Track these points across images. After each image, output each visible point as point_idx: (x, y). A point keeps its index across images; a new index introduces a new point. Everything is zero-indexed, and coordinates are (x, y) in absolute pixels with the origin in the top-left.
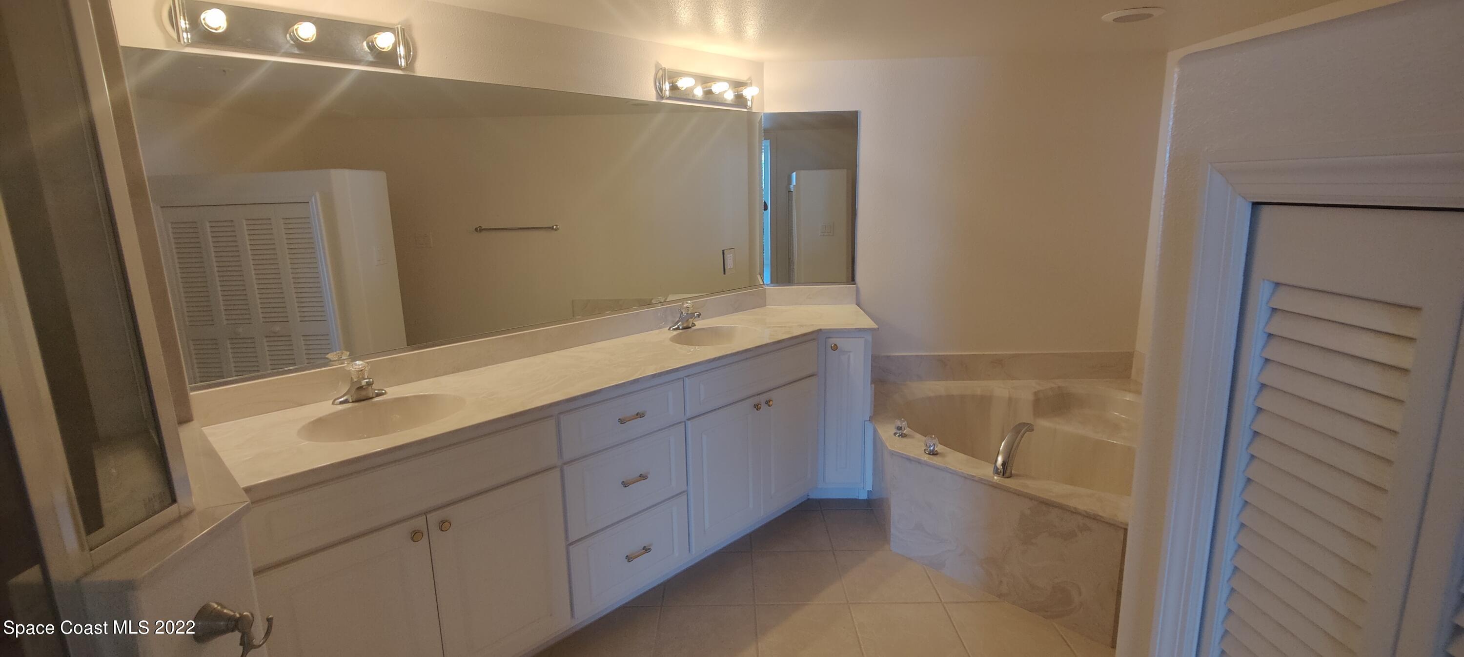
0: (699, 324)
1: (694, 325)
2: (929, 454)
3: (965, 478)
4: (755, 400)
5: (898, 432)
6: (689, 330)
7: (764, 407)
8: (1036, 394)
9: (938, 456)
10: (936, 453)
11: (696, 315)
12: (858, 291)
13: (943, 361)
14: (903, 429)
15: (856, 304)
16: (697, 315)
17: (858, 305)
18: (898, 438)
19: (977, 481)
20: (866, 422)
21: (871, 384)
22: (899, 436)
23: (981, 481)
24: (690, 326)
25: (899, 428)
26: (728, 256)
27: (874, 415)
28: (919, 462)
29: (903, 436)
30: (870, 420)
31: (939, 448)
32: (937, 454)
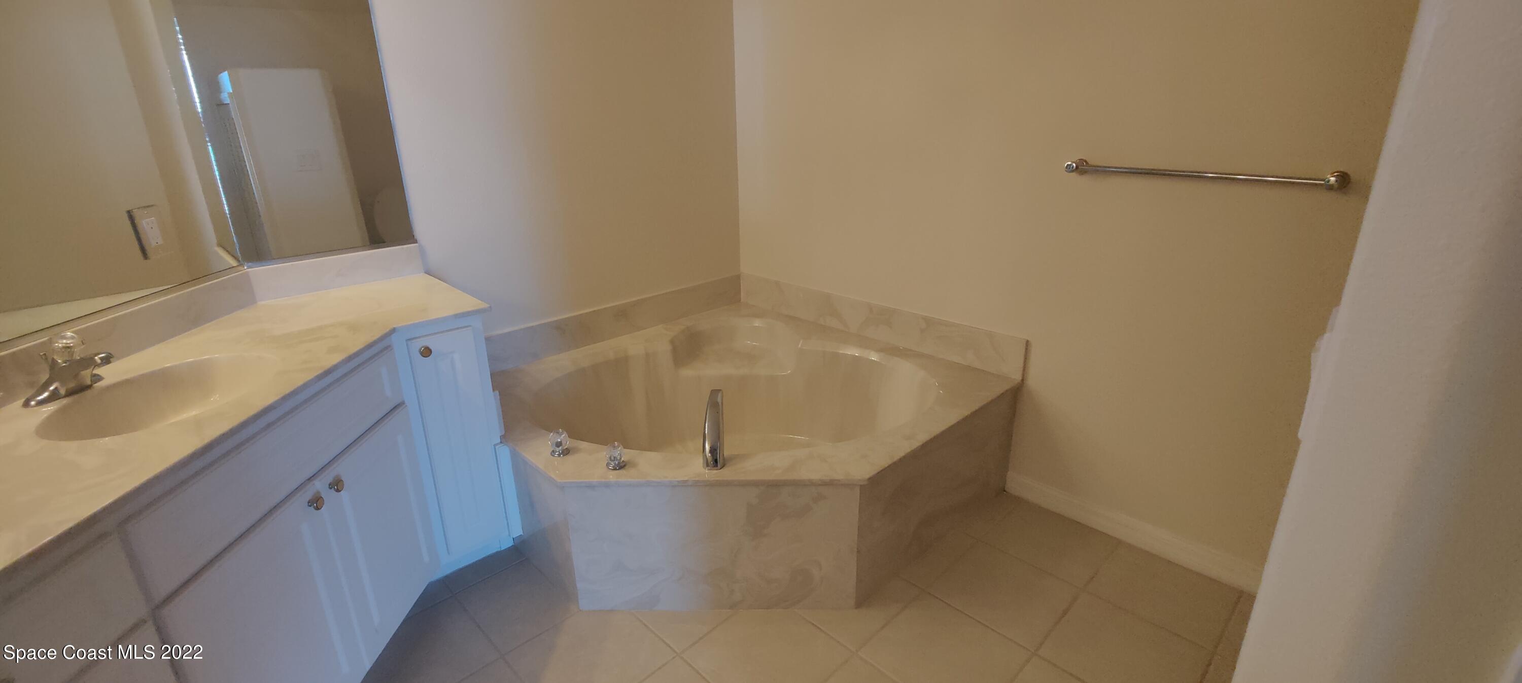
0: (110, 374)
1: (97, 378)
2: (615, 469)
3: (674, 486)
4: (308, 494)
5: (557, 449)
6: (88, 393)
7: (329, 496)
8: (672, 342)
9: (626, 467)
10: (624, 464)
11: (99, 361)
12: (423, 253)
13: (560, 327)
14: (563, 444)
15: (426, 273)
16: (101, 359)
17: (428, 272)
18: (559, 458)
19: (691, 486)
20: (497, 447)
21: (494, 390)
22: (559, 455)
23: (697, 484)
24: (89, 383)
25: (559, 444)
26: (144, 222)
27: (505, 432)
28: (607, 485)
29: (566, 452)
30: (501, 442)
31: (627, 454)
32: (625, 466)
